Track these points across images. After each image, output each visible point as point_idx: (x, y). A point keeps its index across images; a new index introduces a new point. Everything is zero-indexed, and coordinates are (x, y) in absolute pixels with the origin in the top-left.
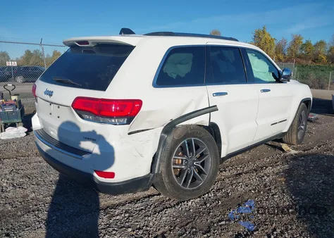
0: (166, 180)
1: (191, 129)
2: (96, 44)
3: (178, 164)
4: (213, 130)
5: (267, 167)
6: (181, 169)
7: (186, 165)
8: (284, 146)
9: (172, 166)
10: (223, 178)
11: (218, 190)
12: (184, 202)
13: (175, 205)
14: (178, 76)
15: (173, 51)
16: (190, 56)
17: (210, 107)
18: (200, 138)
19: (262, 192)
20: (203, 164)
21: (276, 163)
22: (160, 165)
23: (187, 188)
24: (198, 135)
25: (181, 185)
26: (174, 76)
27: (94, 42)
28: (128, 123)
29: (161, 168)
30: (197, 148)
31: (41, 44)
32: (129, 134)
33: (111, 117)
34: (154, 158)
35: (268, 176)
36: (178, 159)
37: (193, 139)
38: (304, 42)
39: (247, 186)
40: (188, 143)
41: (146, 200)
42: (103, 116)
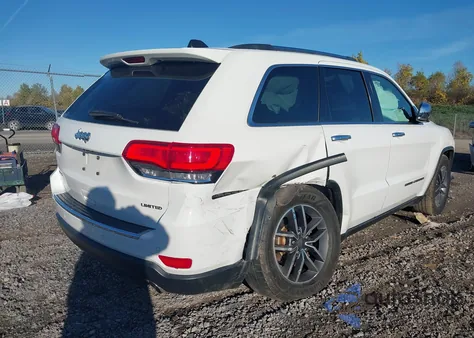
0: (266, 270)
1: (300, 192)
2: (156, 62)
3: (281, 245)
4: (332, 191)
5: (402, 248)
6: (287, 253)
7: (293, 246)
8: (420, 217)
9: (274, 249)
10: (341, 264)
11: (339, 283)
12: (292, 303)
13: (279, 309)
14: (282, 110)
15: (275, 72)
16: (294, 81)
17: (328, 158)
18: (314, 205)
19: (406, 286)
20: (317, 245)
21: (413, 241)
22: (257, 247)
23: (296, 282)
24: (310, 200)
25: (287, 277)
26: (276, 110)
27: (153, 57)
28: (214, 180)
29: (258, 251)
30: (309, 219)
31: (49, 73)
32: (214, 197)
33: (187, 171)
34: (248, 235)
35: (408, 261)
36: (280, 237)
37: (302, 206)
38: (414, 74)
39: (381, 276)
40: (296, 213)
41: (232, 300)
42: (174, 170)
